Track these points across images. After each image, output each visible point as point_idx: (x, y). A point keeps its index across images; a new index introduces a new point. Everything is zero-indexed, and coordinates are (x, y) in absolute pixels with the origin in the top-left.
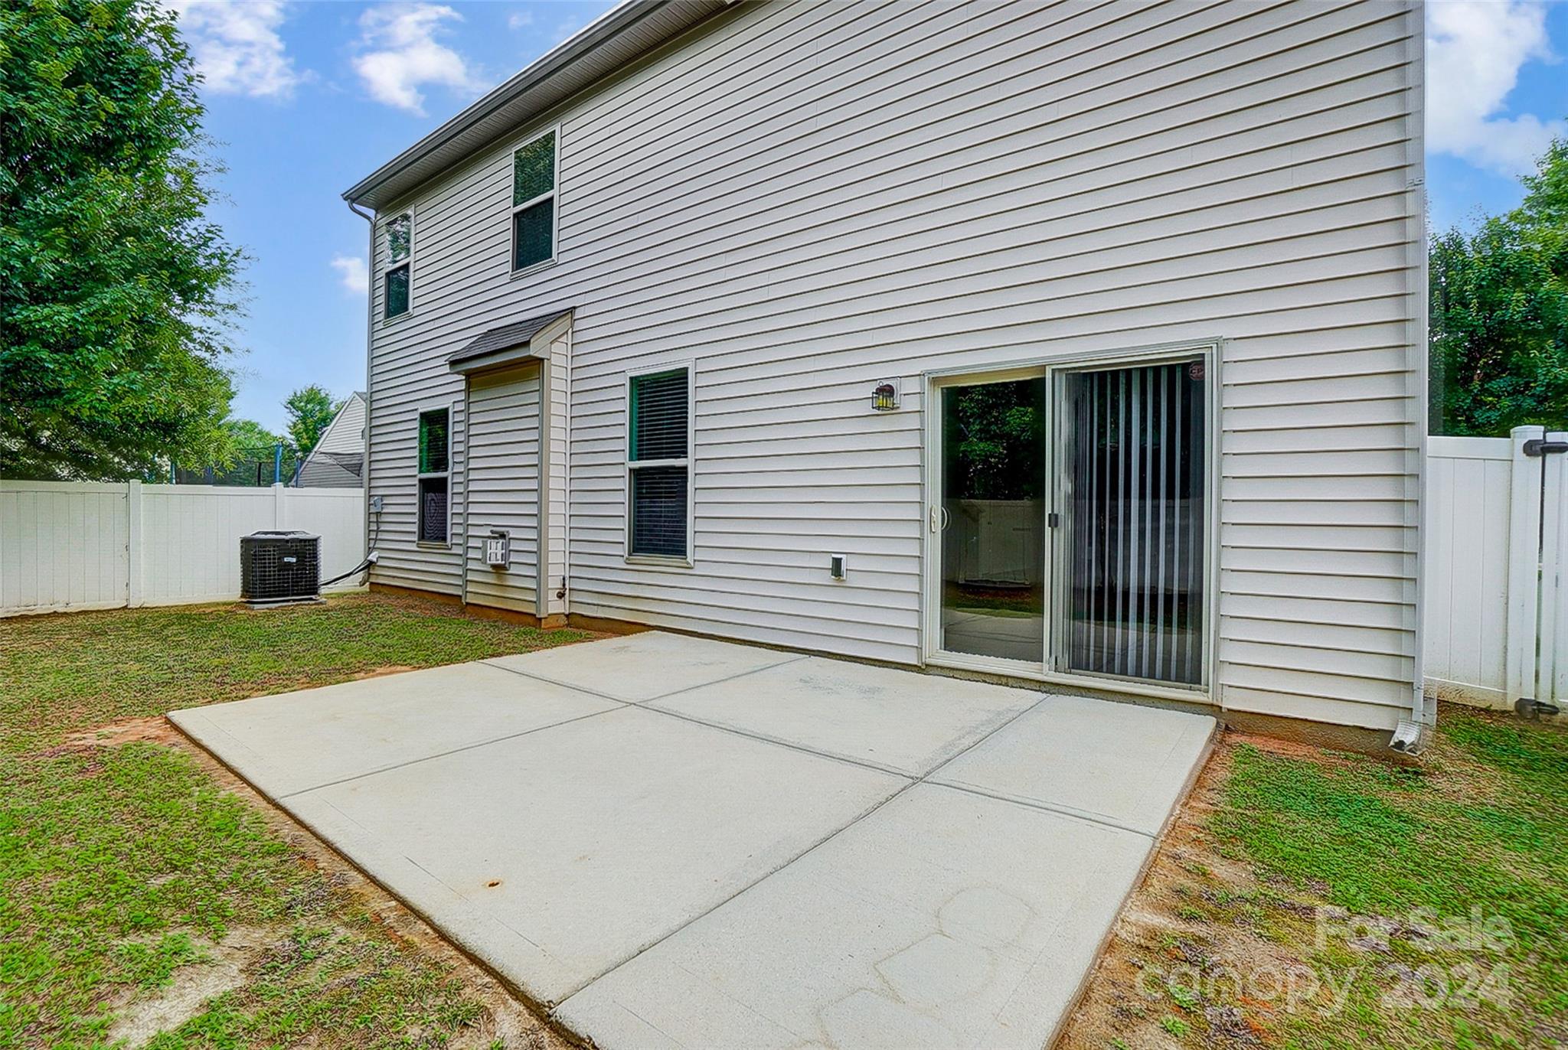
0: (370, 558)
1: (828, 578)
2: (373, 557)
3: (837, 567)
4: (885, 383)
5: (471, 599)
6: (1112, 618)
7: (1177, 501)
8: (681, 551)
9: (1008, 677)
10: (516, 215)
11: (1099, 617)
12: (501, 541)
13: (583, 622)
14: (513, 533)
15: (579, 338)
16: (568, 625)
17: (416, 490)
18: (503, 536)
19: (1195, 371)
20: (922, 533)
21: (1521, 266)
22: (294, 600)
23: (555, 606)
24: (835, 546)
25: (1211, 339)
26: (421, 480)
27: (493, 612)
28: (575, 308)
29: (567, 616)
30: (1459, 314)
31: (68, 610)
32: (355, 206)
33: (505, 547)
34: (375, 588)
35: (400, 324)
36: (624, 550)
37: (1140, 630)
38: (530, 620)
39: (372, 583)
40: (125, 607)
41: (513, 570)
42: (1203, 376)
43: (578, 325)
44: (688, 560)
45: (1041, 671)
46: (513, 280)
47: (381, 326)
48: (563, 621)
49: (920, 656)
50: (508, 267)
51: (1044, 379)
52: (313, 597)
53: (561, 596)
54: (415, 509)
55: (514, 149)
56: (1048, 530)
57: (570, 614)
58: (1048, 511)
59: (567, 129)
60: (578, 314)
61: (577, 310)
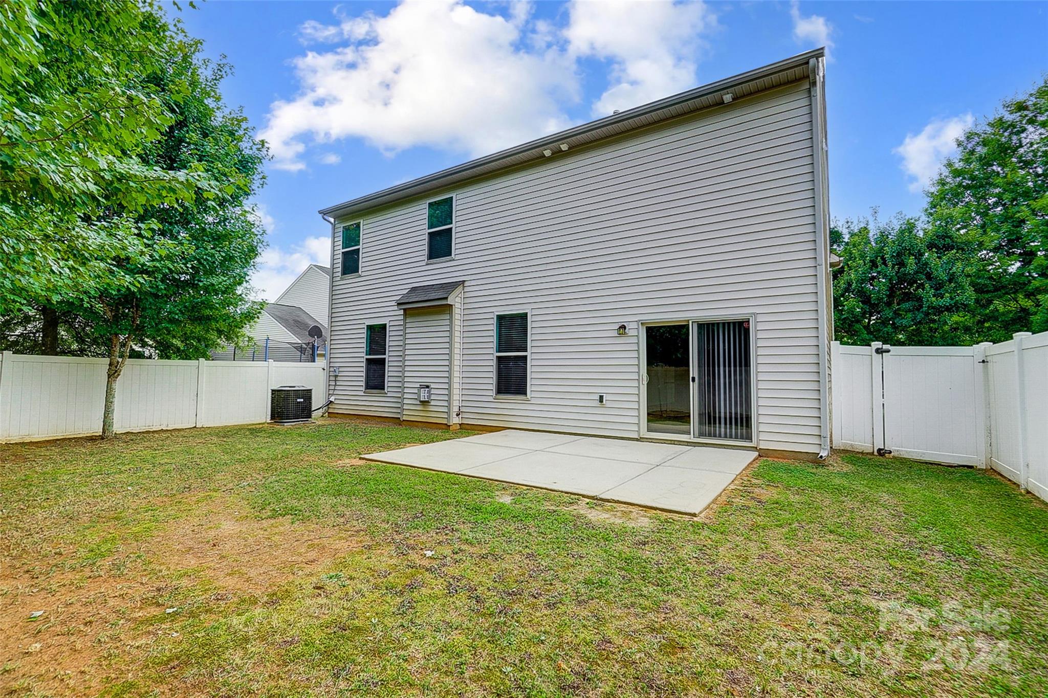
0: (330, 399)
1: (597, 403)
2: (332, 399)
3: (601, 399)
4: (623, 324)
5: (405, 418)
6: (715, 423)
7: (743, 368)
8: (524, 393)
9: (674, 441)
10: (429, 233)
11: (710, 423)
12: (427, 389)
13: (469, 427)
14: (432, 386)
15: (467, 295)
16: (461, 429)
17: (364, 364)
18: (428, 387)
19: (745, 325)
20: (639, 385)
21: (912, 246)
22: (302, 421)
23: (456, 420)
24: (601, 390)
25: (752, 313)
26: (367, 359)
27: (420, 424)
28: (465, 281)
29: (460, 425)
30: (883, 269)
31: (168, 429)
32: (325, 217)
33: (429, 392)
34: (330, 415)
35: (351, 279)
36: (493, 393)
37: (726, 428)
38: (444, 427)
39: (329, 413)
40: (195, 427)
41: (433, 403)
42: (749, 327)
43: (466, 289)
44: (528, 397)
45: (690, 439)
46: (427, 265)
47: (338, 279)
48: (458, 427)
49: (639, 435)
50: (425, 258)
51: (689, 325)
52: (309, 419)
53: (458, 415)
54: (364, 374)
55: (428, 202)
56: (691, 383)
57: (462, 424)
58: (691, 376)
59: (459, 197)
60: (466, 284)
61: (466, 282)
